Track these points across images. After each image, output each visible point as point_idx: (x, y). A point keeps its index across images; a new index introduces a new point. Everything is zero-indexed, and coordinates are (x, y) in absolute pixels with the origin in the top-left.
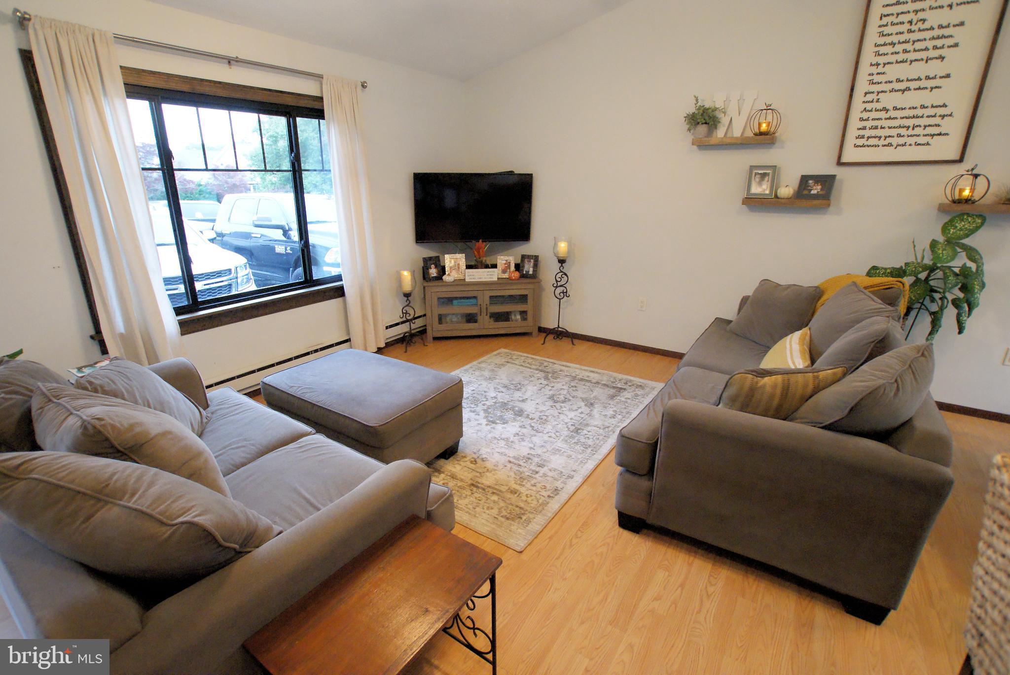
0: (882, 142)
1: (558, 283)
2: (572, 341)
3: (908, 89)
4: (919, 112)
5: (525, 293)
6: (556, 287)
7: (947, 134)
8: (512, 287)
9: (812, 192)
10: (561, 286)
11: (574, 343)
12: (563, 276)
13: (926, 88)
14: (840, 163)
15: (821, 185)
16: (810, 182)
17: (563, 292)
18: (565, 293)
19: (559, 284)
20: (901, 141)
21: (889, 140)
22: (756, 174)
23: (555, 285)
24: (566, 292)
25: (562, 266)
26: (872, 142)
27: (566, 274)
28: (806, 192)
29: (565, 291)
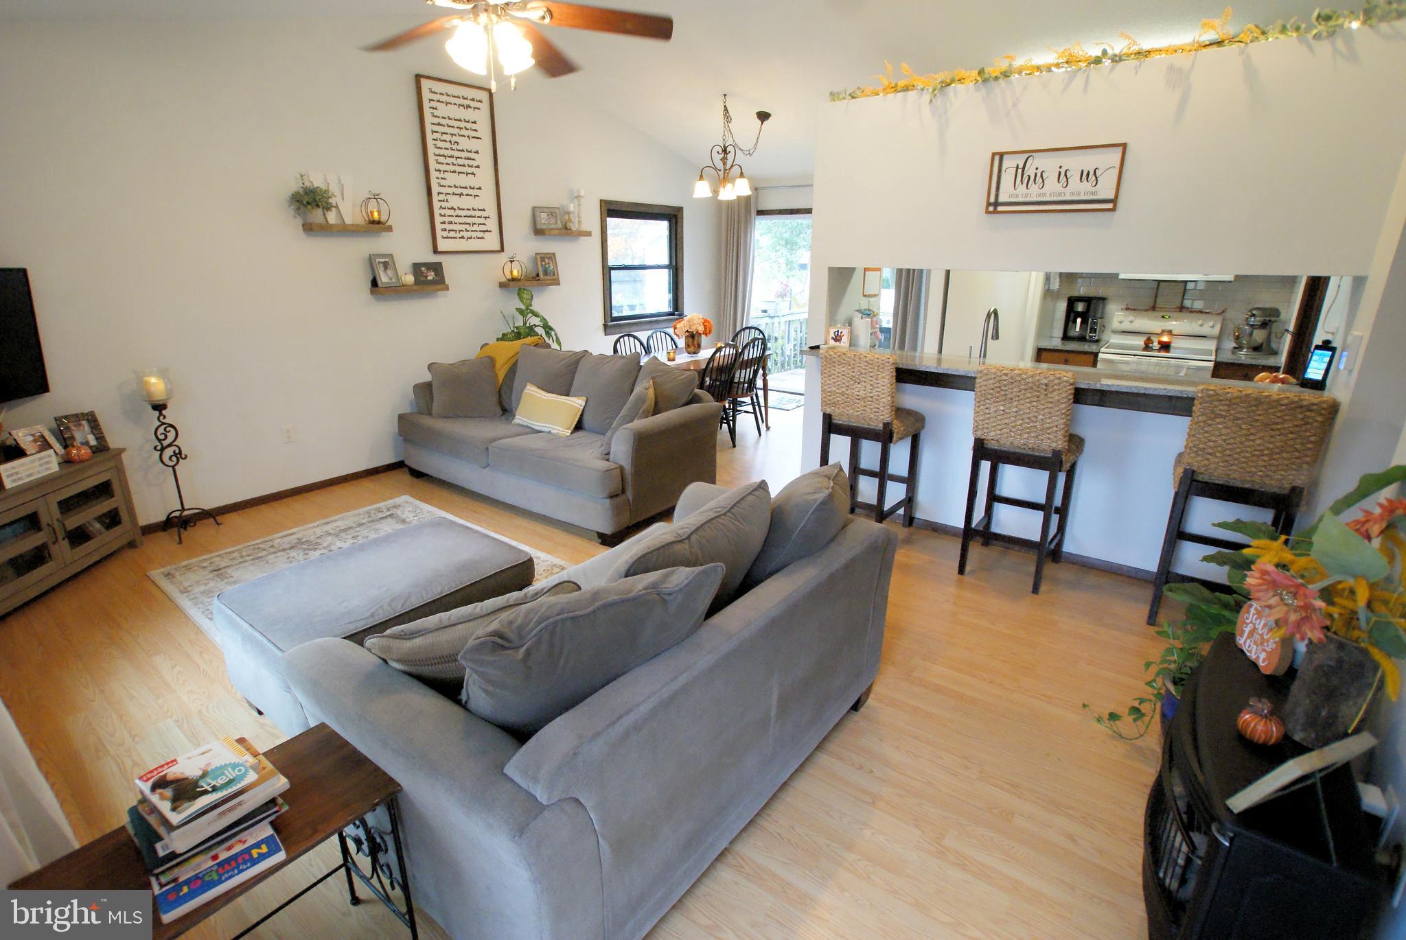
0: (458, 235)
1: (163, 442)
2: (216, 521)
3: (461, 195)
4: (472, 213)
5: (105, 479)
6: (162, 449)
7: (490, 231)
8: (86, 475)
9: (429, 278)
10: (170, 445)
11: (219, 522)
12: (168, 429)
13: (471, 195)
14: (436, 251)
15: (433, 271)
16: (423, 269)
17: (175, 454)
18: (179, 455)
19: (166, 443)
20: (469, 234)
21: (462, 234)
22: (379, 263)
23: (159, 448)
24: (180, 453)
25: (161, 414)
26: (452, 234)
27: (172, 426)
28: (423, 279)
29: (177, 451)
